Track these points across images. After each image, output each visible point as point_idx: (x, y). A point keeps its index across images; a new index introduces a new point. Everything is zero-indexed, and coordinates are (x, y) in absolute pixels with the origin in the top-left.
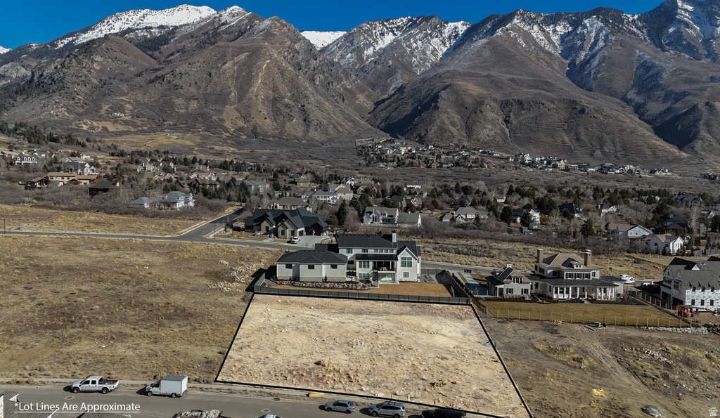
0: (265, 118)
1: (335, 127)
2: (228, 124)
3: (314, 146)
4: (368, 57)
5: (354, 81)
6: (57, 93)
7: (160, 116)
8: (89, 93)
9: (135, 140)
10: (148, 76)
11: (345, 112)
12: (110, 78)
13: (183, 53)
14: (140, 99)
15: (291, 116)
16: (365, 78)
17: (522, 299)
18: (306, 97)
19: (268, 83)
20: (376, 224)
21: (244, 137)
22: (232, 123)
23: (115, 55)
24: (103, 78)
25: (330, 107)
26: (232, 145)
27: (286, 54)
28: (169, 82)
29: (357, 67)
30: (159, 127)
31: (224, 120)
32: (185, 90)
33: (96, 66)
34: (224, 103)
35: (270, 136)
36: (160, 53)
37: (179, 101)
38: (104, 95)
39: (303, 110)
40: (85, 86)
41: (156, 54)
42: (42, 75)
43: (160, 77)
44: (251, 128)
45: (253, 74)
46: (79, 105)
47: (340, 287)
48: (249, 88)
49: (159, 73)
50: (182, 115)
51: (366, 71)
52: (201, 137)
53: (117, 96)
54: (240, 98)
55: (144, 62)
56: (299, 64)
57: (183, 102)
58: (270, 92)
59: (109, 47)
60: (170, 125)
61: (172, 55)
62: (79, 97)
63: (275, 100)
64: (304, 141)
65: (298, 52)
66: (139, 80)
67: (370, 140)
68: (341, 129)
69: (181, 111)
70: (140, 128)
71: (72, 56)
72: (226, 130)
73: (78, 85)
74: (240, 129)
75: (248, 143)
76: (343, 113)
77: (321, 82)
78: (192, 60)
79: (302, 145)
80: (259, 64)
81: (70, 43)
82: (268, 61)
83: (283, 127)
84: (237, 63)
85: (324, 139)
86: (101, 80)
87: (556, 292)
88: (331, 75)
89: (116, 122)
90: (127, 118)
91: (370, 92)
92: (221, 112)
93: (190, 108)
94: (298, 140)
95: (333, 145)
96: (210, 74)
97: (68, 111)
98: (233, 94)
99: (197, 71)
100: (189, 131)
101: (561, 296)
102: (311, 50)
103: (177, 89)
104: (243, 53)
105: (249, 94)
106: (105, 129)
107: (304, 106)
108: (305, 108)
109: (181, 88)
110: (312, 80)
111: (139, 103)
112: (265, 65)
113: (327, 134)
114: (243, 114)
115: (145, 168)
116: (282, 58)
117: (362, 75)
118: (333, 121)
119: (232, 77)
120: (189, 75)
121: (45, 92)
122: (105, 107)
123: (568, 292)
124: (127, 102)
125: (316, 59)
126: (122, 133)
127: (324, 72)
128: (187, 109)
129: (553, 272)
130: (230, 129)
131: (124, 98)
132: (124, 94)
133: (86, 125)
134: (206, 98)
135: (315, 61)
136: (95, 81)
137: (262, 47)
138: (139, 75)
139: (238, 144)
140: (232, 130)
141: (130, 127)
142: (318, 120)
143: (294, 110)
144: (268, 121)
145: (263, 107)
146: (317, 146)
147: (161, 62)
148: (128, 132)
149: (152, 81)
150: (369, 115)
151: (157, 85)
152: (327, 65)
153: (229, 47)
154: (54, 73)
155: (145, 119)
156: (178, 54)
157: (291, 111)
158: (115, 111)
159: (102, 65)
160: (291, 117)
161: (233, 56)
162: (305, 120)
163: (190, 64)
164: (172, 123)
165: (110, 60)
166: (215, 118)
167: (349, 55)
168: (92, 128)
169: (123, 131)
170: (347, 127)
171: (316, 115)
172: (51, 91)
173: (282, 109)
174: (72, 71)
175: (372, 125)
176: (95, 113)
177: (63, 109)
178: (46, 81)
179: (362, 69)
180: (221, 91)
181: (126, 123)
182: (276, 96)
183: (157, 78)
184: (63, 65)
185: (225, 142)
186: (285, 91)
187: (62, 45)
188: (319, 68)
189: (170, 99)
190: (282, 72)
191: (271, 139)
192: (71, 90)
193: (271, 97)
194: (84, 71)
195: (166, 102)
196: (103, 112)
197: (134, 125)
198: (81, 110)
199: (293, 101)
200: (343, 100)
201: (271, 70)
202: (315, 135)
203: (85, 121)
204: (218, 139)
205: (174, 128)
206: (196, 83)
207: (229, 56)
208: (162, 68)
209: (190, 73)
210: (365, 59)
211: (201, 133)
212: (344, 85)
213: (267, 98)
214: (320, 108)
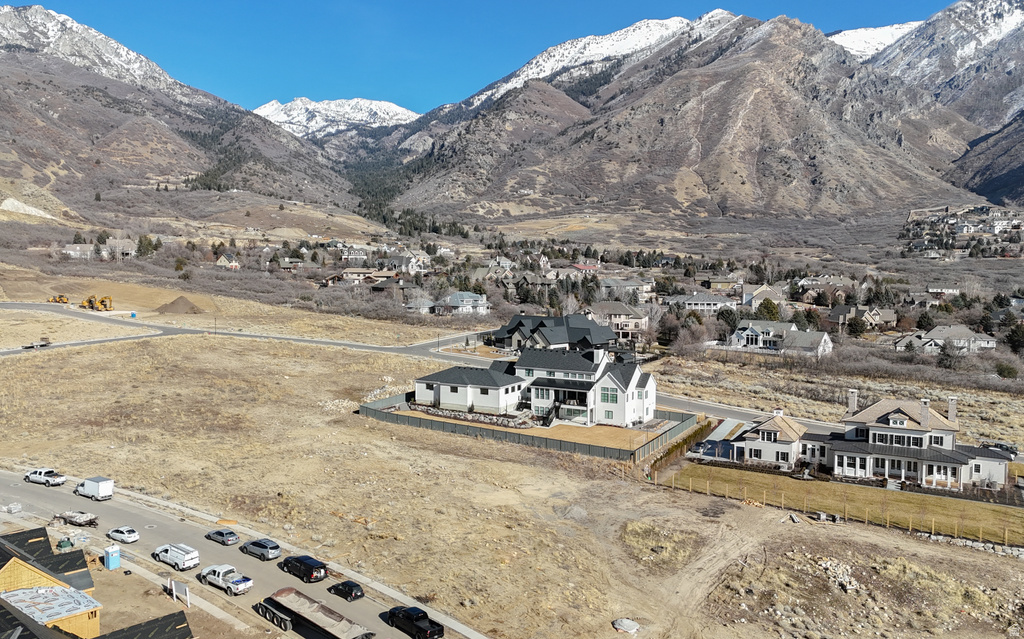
0: (743, 183)
1: (871, 190)
2: (680, 196)
3: (825, 224)
4: (964, 61)
5: (928, 107)
6: (457, 169)
7: (582, 189)
8: (495, 164)
9: (537, 226)
10: (573, 134)
11: (895, 163)
12: (524, 142)
13: (629, 94)
14: (558, 167)
15: (789, 176)
16: (954, 99)
17: (774, 470)
18: (820, 143)
19: (753, 125)
20: (752, 347)
21: (703, 215)
22: (687, 193)
23: (534, 108)
24: (516, 143)
25: (866, 156)
26: (682, 229)
27: (792, 74)
28: (601, 140)
29: (939, 81)
30: (578, 205)
31: (675, 191)
32: (622, 149)
33: (509, 127)
34: (679, 165)
35: (748, 211)
36: (597, 97)
37: (611, 167)
38: (513, 167)
39: (812, 165)
40: (492, 155)
41: (592, 99)
42: (443, 146)
43: (589, 134)
44: (717, 199)
45: (730, 113)
46: (481, 181)
47: (487, 420)
48: (722, 136)
49: (589, 128)
50: (614, 187)
51: (957, 86)
52: (634, 218)
53: (528, 166)
54: (705, 154)
55: (573, 113)
56: (815, 89)
57: (617, 167)
58: (757, 140)
59: (526, 98)
60: (593, 202)
61: (613, 98)
62: (482, 171)
63: (764, 151)
64: (808, 217)
65: (816, 70)
66: (561, 140)
67: (941, 210)
68: (882, 193)
69: (612, 180)
70: (552, 210)
71: (480, 117)
72: (676, 205)
73: (483, 155)
74: (700, 203)
75: (708, 223)
76: (891, 164)
77: (856, 115)
78: (636, 104)
79: (803, 223)
80: (740, 97)
81: (489, 98)
82: (758, 90)
83: (773, 195)
84: (705, 100)
85: (846, 210)
86: (512, 145)
87: (841, 464)
88: (880, 101)
89: (521, 202)
90: (537, 196)
91: (960, 124)
92: (671, 177)
93: (627, 175)
94: (797, 216)
95: (863, 220)
96: (662, 122)
97: (467, 191)
98: (694, 149)
99: (643, 119)
100: (619, 210)
101: (849, 472)
102: (844, 62)
103: (610, 149)
104: (717, 82)
105: (720, 146)
106: (506, 212)
107: (814, 158)
108: (816, 161)
109: (617, 146)
110: (838, 113)
111: (556, 174)
112: (752, 97)
113: (854, 203)
114: (707, 179)
115: (499, 263)
116: (783, 83)
117: (949, 93)
118: (868, 180)
119: (696, 121)
120: (630, 126)
121: (444, 167)
122: (511, 183)
123: (863, 466)
124: (539, 173)
125: (851, 77)
126: (528, 217)
127: (865, 97)
128: (621, 177)
129: (857, 429)
130: (682, 203)
131: (536, 168)
132: (538, 162)
133: (483, 208)
134: (653, 158)
135: (848, 80)
136: (504, 148)
137: (748, 70)
138: (563, 133)
139: (692, 226)
140: (686, 204)
141: (539, 208)
142: (838, 180)
143: (795, 166)
144: (748, 187)
145: (742, 165)
146: (830, 224)
147: (597, 110)
148: (536, 216)
149: (578, 140)
150: (952, 165)
151: (584, 145)
152: (874, 83)
153: (695, 76)
154: (455, 142)
155: (560, 196)
156: (622, 96)
157: (789, 169)
158: (523, 187)
159: (517, 124)
160: (787, 178)
161: (701, 89)
162: (814, 182)
163: (633, 109)
164: (596, 199)
165: (527, 117)
166: (662, 187)
167: (925, 61)
168: (490, 212)
169: (529, 215)
170: (895, 189)
171: (834, 170)
172: (450, 166)
173: (774, 165)
174: (477, 137)
175: (953, 183)
176: (497, 192)
177: (462, 189)
178: (446, 153)
179: (950, 84)
180: (677, 145)
181: (534, 203)
182: (766, 145)
183: (586, 134)
184: (468, 130)
185: (671, 225)
186: (782, 136)
187: (478, 103)
188: (857, 91)
189: (599, 165)
190: (780, 106)
191: (750, 215)
192: (473, 163)
193: (757, 149)
194: (493, 135)
195: (592, 170)
196: (507, 189)
197: (545, 206)
198: (482, 189)
199: (796, 151)
200: (900, 142)
201: (760, 104)
202: (830, 204)
203: (482, 203)
204: (661, 220)
205: (599, 207)
206: (639, 137)
207: (694, 89)
208: (596, 120)
209: (633, 122)
210: (957, 65)
211: (637, 212)
212: (905, 114)
213: (750, 150)
214: (845, 158)
